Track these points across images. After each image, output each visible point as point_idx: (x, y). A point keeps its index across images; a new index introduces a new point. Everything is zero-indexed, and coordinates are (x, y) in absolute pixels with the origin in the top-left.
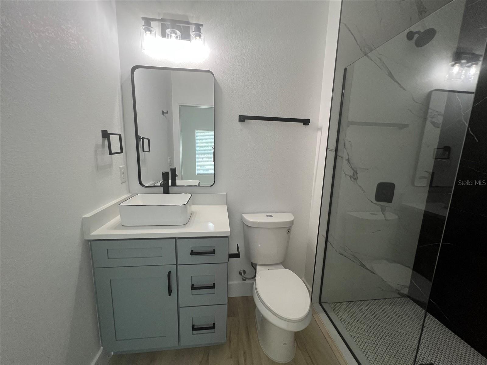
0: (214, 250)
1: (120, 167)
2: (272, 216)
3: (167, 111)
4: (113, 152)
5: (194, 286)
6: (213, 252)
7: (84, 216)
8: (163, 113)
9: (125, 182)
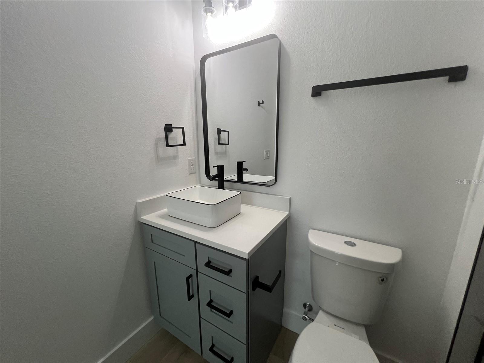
0: (230, 271)
1: (188, 159)
2: (353, 245)
3: (263, 101)
4: (169, 145)
5: (212, 304)
6: (228, 273)
7: (137, 201)
8: (259, 104)
9: (195, 173)
